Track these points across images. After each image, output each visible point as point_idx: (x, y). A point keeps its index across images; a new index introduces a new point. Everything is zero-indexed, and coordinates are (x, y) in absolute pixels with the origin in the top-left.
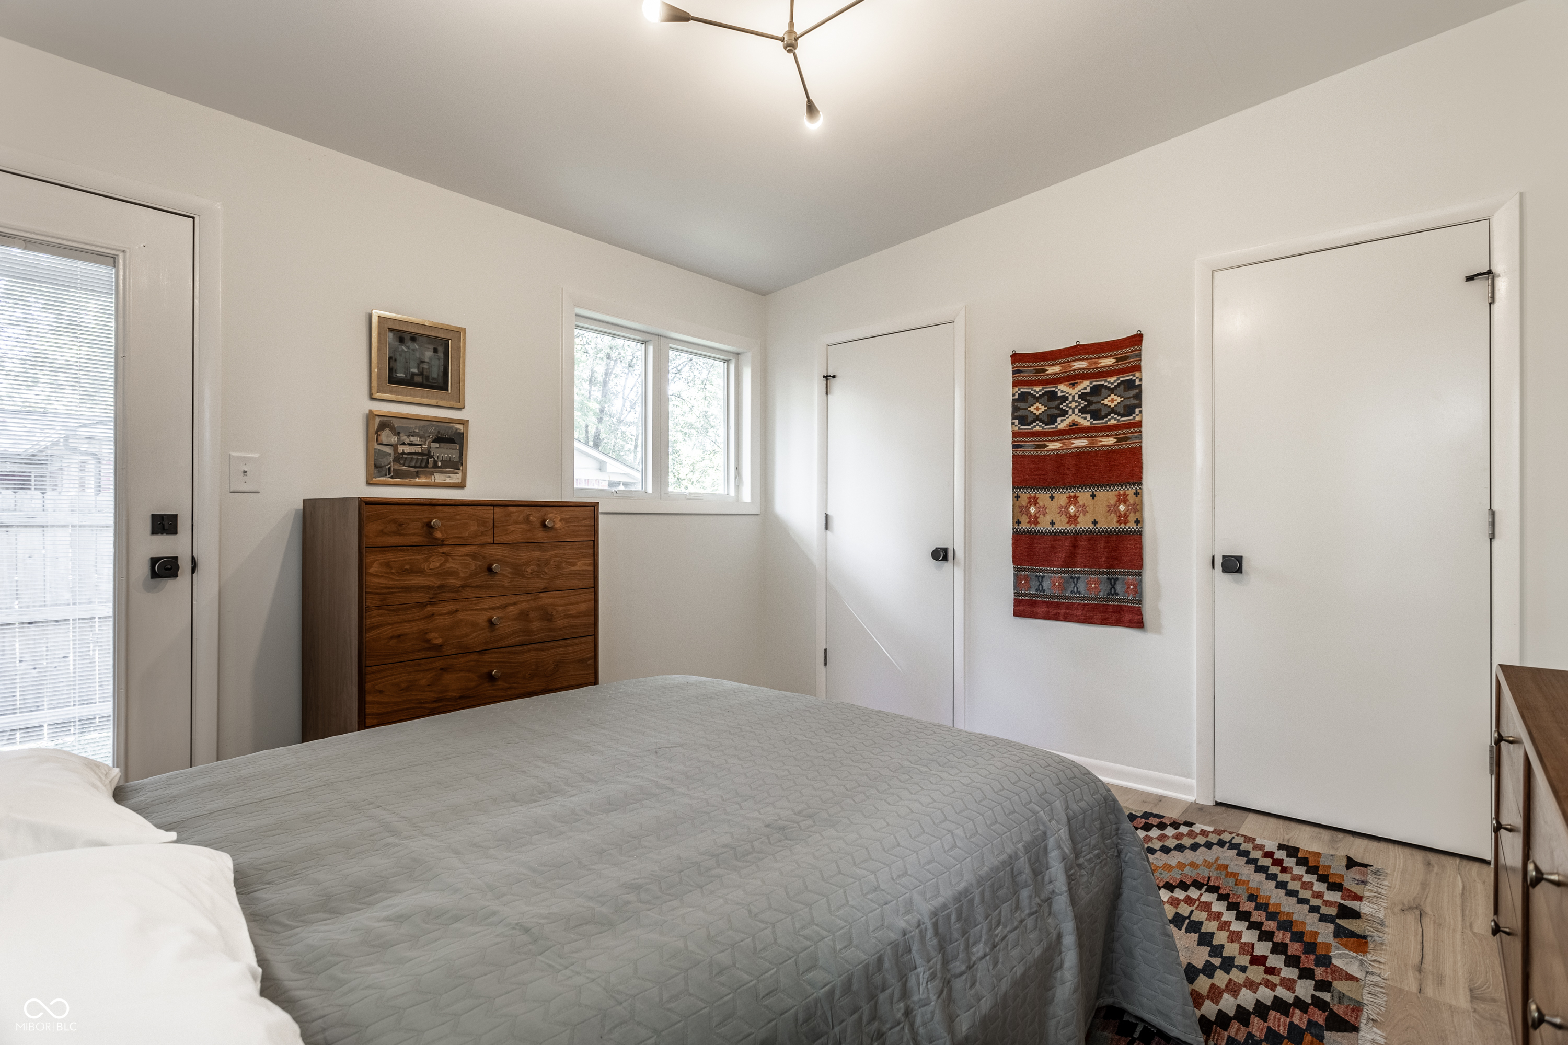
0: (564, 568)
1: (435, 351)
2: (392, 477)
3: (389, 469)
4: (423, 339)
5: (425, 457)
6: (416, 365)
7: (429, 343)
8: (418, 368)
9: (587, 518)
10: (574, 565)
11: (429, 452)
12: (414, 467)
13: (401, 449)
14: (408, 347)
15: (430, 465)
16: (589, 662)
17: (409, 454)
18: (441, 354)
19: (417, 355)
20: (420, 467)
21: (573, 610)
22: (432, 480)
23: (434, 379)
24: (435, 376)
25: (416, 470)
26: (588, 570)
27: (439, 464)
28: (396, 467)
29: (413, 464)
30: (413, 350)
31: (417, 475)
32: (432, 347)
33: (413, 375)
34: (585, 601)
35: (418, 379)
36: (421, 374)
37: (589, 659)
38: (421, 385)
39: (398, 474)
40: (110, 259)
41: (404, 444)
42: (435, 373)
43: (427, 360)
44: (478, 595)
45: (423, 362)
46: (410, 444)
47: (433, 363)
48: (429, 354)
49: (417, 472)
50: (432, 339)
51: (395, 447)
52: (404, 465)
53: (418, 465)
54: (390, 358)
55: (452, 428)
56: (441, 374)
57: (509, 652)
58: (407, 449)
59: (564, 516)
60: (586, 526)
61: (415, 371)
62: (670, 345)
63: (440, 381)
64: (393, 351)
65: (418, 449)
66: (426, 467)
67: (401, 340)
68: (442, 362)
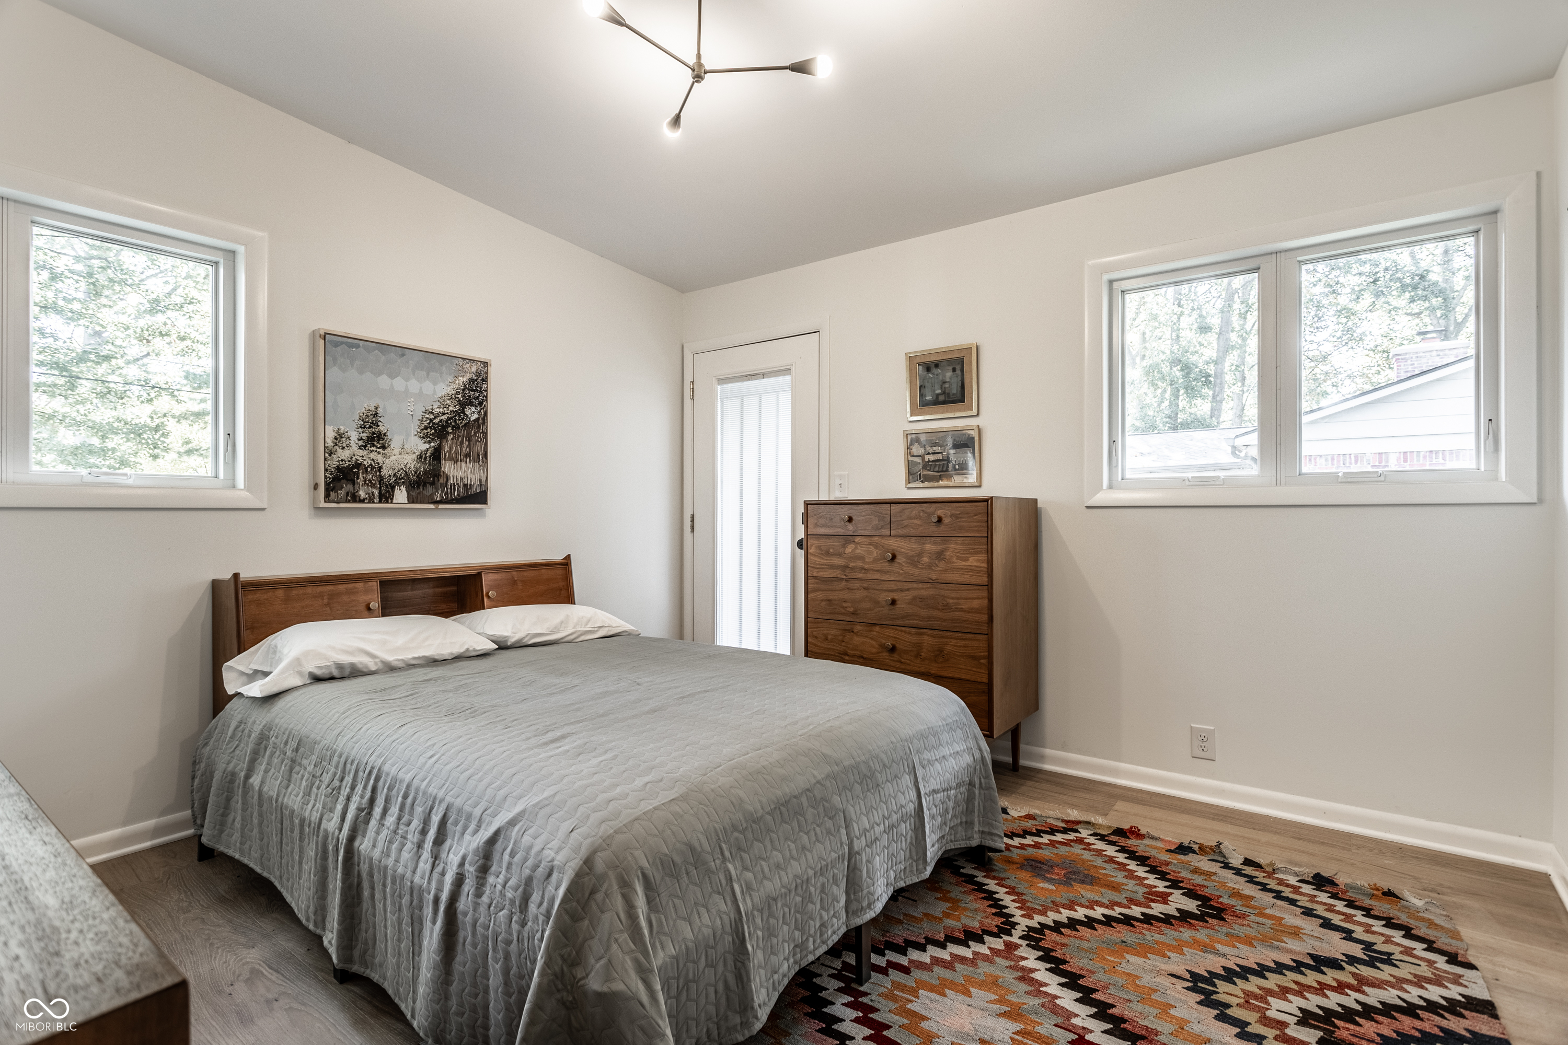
0: (955, 563)
1: (954, 370)
2: (922, 482)
3: (920, 474)
4: (944, 363)
5: (945, 463)
6: (939, 387)
7: (949, 365)
8: (941, 388)
9: (980, 514)
10: (966, 560)
11: (948, 457)
12: (938, 472)
13: (927, 458)
14: (933, 374)
15: (950, 469)
16: (982, 661)
17: (933, 461)
18: (958, 372)
19: (941, 378)
20: (942, 471)
21: (965, 605)
22: (951, 483)
23: (954, 394)
24: (954, 391)
25: (939, 474)
26: (980, 567)
27: (957, 467)
28: (925, 473)
29: (937, 469)
30: (937, 375)
31: (940, 478)
32: (951, 368)
33: (938, 395)
34: (978, 598)
35: (942, 398)
36: (944, 393)
37: (984, 658)
38: (944, 403)
39: (927, 479)
40: (786, 371)
41: (929, 454)
42: (955, 390)
43: (948, 380)
44: (879, 578)
45: (944, 382)
46: (933, 453)
47: (952, 381)
48: (949, 374)
49: (940, 476)
50: (950, 362)
51: (922, 457)
52: (930, 470)
53: (940, 469)
54: (920, 387)
55: (965, 434)
56: (959, 389)
57: (904, 631)
58: (931, 457)
59: (954, 512)
60: (978, 522)
61: (939, 391)
62: (1299, 259)
63: (959, 395)
64: (923, 379)
65: (940, 457)
66: (947, 470)
67: (928, 369)
68: (959, 378)
